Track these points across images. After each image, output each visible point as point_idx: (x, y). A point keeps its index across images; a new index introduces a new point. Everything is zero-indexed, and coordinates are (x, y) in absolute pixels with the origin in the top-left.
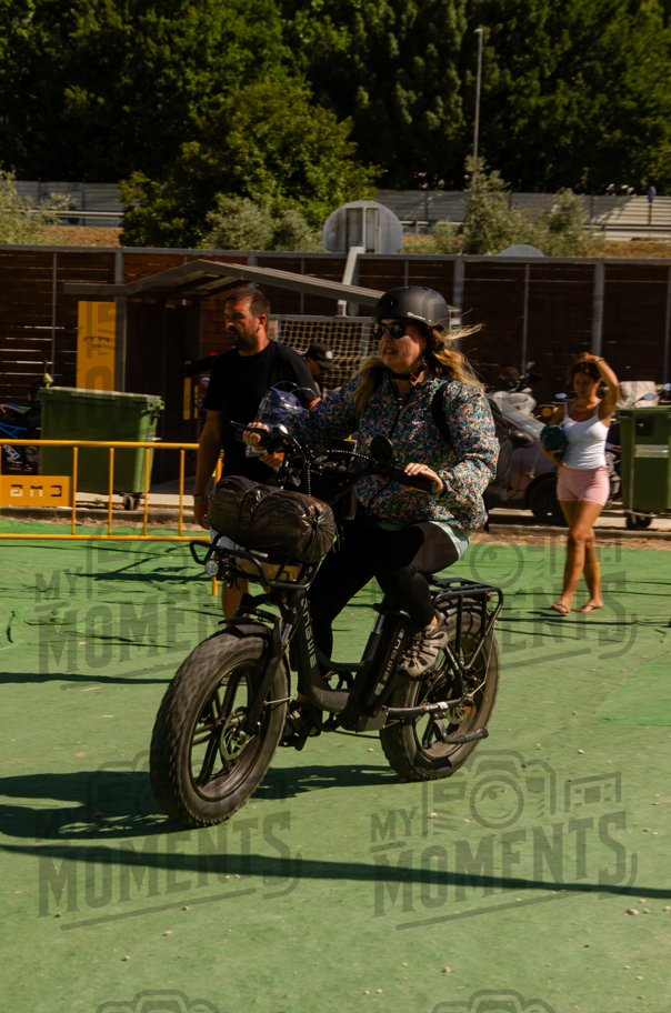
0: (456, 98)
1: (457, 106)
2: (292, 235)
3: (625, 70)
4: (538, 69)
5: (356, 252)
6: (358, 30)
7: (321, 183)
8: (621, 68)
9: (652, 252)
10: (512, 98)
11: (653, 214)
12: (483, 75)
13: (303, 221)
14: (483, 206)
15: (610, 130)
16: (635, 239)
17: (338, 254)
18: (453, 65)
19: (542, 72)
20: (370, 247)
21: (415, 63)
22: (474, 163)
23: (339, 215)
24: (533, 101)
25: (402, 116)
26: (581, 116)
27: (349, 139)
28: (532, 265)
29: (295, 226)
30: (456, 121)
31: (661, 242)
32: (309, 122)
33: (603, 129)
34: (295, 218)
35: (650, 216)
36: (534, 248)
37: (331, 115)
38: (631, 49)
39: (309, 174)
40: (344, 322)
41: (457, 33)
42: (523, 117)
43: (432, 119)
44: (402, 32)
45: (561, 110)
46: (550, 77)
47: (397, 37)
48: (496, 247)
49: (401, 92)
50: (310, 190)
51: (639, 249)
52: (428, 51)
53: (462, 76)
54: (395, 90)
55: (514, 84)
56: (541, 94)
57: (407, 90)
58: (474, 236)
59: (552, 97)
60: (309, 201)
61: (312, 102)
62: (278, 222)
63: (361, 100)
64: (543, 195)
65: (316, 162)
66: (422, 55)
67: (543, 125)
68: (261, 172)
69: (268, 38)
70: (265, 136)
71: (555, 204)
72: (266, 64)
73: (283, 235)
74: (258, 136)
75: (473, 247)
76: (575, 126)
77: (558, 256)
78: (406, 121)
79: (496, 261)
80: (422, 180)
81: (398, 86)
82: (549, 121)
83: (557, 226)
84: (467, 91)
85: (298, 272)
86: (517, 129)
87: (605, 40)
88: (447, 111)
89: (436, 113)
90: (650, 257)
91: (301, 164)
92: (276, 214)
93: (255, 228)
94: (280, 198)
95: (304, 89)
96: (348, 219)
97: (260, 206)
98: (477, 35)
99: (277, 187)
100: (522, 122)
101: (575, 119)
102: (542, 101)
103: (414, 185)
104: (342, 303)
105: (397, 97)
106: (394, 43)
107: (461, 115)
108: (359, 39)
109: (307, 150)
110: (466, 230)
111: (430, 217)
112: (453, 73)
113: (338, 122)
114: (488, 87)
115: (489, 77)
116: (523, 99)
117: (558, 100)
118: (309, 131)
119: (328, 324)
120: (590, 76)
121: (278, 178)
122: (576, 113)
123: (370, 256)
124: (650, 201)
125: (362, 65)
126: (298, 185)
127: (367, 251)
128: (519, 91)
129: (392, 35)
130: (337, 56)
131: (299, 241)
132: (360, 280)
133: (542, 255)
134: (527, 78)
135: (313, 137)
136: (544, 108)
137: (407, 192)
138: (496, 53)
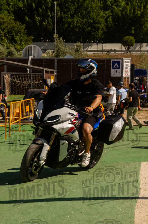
0: (50, 19)
1: (50, 21)
2: (12, 53)
3: (90, 13)
4: (70, 12)
5: (31, 57)
6: (25, 2)
7: (18, 40)
8: (90, 12)
9: (98, 57)
10: (64, 19)
11: (98, 48)
12: (56, 13)
13: (14, 49)
14: (59, 46)
15: (87, 28)
16: (94, 54)
17: (26, 58)
18: (49, 11)
19: (71, 13)
20: (34, 56)
21: (39, 10)
22: (56, 36)
23: (26, 48)
24: (69, 20)
25: (37, 23)
26: (80, 24)
27: (25, 30)
28: (73, 60)
29: (13, 51)
30: (50, 25)
31: (100, 54)
32: (15, 25)
33: (86, 27)
34: (12, 49)
35: (97, 48)
36: (72, 56)
37: (20, 23)
38: (91, 7)
39: (15, 38)
40: (28, 74)
41: (49, 3)
42: (66, 24)
43: (44, 24)
44: (36, 2)
45: (75, 22)
46: (72, 14)
47: (34, 4)
48: (62, 56)
49: (36, 18)
50: (16, 42)
51: (95, 56)
52: (42, 7)
53: (51, 14)
54: (35, 17)
55: (64, 16)
56: (71, 18)
57: (38, 17)
58: (57, 53)
59: (73, 19)
60: (16, 45)
61: (15, 20)
62: (8, 50)
63: (26, 19)
64: (73, 43)
65: (17, 35)
66: (41, 8)
67: (71, 26)
68: (3, 38)
69: (3, 4)
70: (4, 28)
71: (75, 45)
72: (3, 10)
73: (10, 53)
74: (2, 28)
75: (57, 56)
76: (79, 26)
77: (77, 57)
78: (38, 25)
79: (63, 59)
80: (42, 40)
81: (36, 16)
82: (73, 25)
83: (77, 51)
84: (52, 18)
85: (17, 62)
86: (65, 27)
87: (85, 5)
88: (48, 22)
89: (45, 23)
90: (98, 58)
91: (13, 36)
92: (7, 48)
93: (2, 51)
94: (8, 44)
95: (12, 17)
96: (28, 49)
97: (3, 46)
98: (55, 4)
99: (7, 41)
100: (66, 25)
101: (79, 24)
102: (71, 20)
103: (41, 41)
104: (28, 69)
105: (35, 18)
106: (34, 5)
107: (51, 24)
108: (25, 4)
109: (14, 32)
110: (55, 52)
111: (45, 49)
112: (49, 13)
113: (22, 25)
114: (58, 17)
115: (58, 14)
116: (66, 20)
117: (75, 20)
118: (15, 27)
119: (25, 75)
120: (81, 14)
121: (7, 39)
122: (79, 23)
123: (34, 58)
124: (97, 44)
125: (26, 11)
126: (12, 41)
127: (33, 57)
128: (65, 18)
129: (33, 3)
130: (20, 9)
131: (14, 55)
132: (32, 64)
133: (74, 58)
134: (67, 14)
135: (16, 29)
136: (72, 22)
137: (39, 43)
138: (59, 8)
